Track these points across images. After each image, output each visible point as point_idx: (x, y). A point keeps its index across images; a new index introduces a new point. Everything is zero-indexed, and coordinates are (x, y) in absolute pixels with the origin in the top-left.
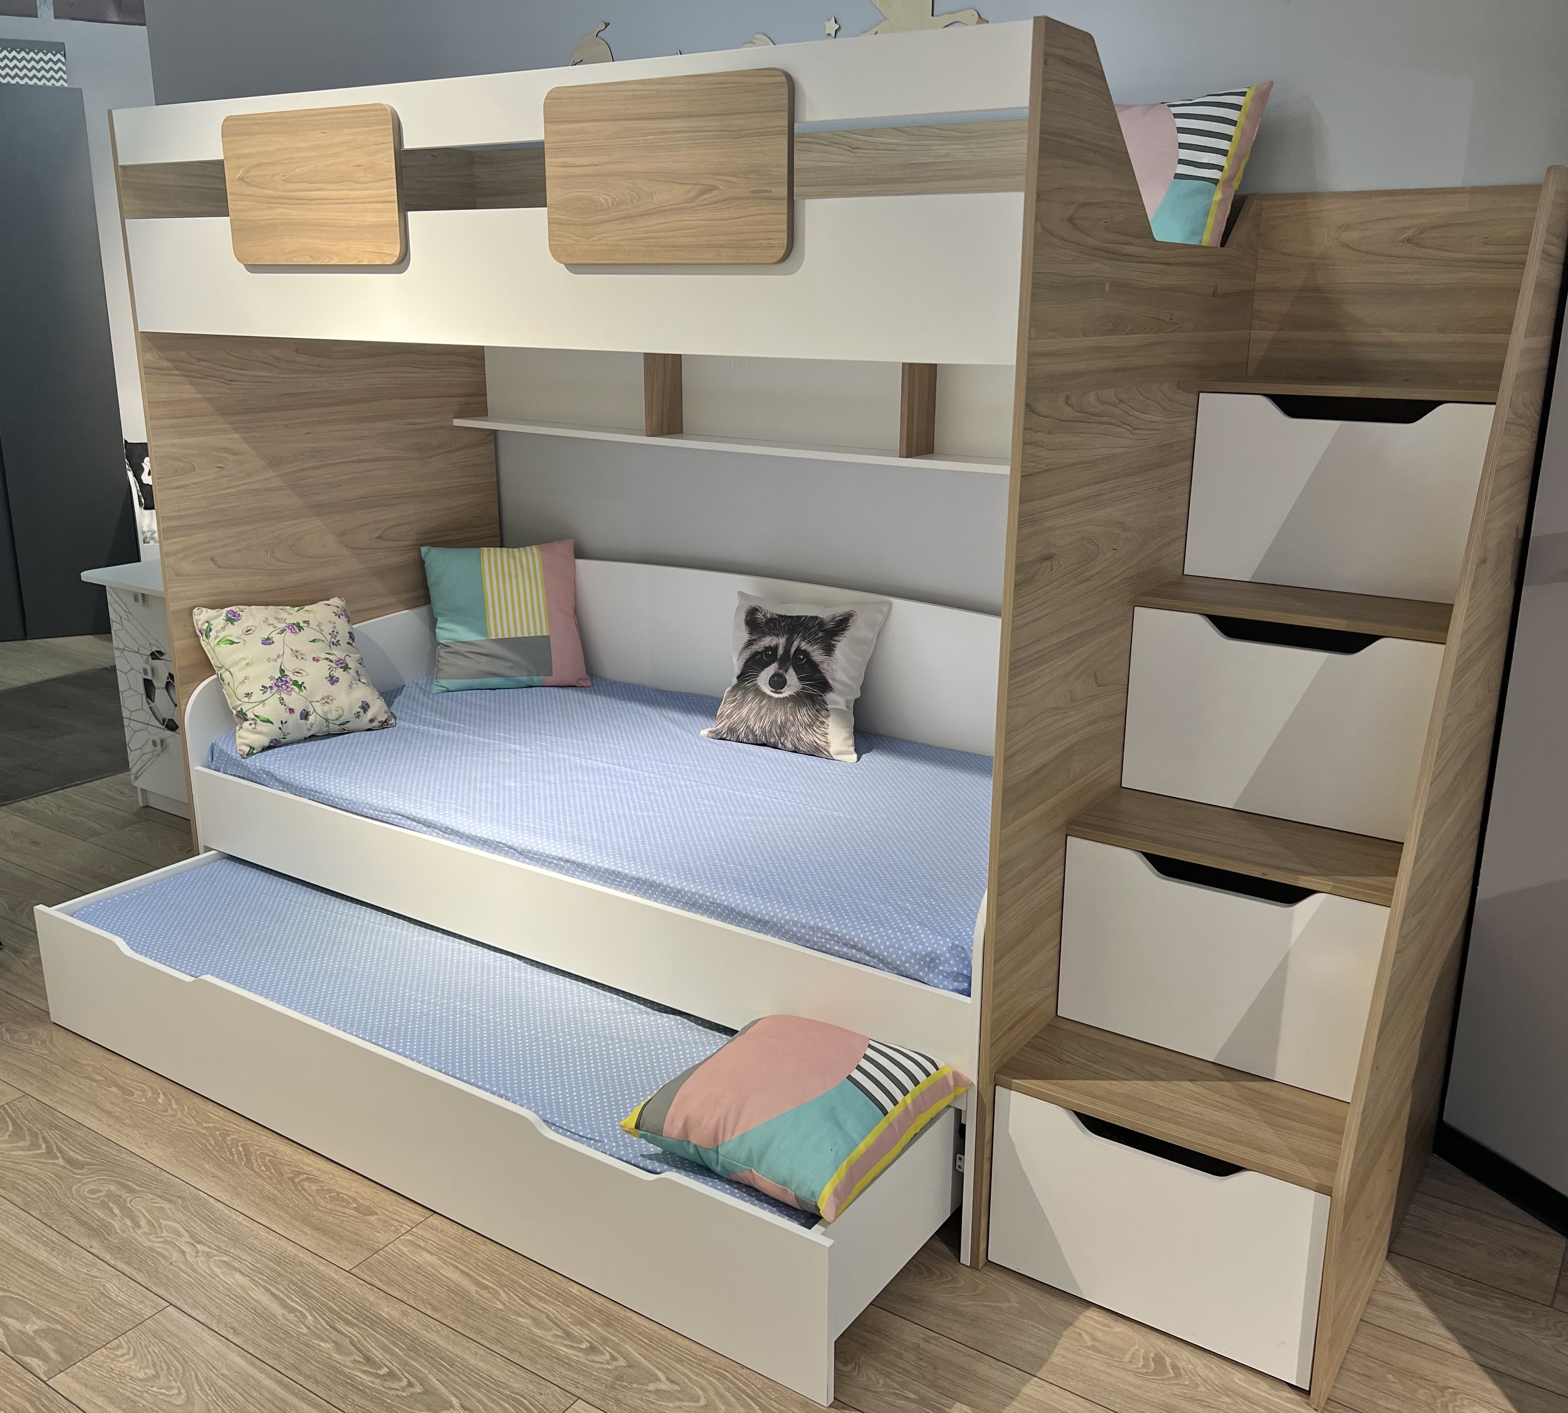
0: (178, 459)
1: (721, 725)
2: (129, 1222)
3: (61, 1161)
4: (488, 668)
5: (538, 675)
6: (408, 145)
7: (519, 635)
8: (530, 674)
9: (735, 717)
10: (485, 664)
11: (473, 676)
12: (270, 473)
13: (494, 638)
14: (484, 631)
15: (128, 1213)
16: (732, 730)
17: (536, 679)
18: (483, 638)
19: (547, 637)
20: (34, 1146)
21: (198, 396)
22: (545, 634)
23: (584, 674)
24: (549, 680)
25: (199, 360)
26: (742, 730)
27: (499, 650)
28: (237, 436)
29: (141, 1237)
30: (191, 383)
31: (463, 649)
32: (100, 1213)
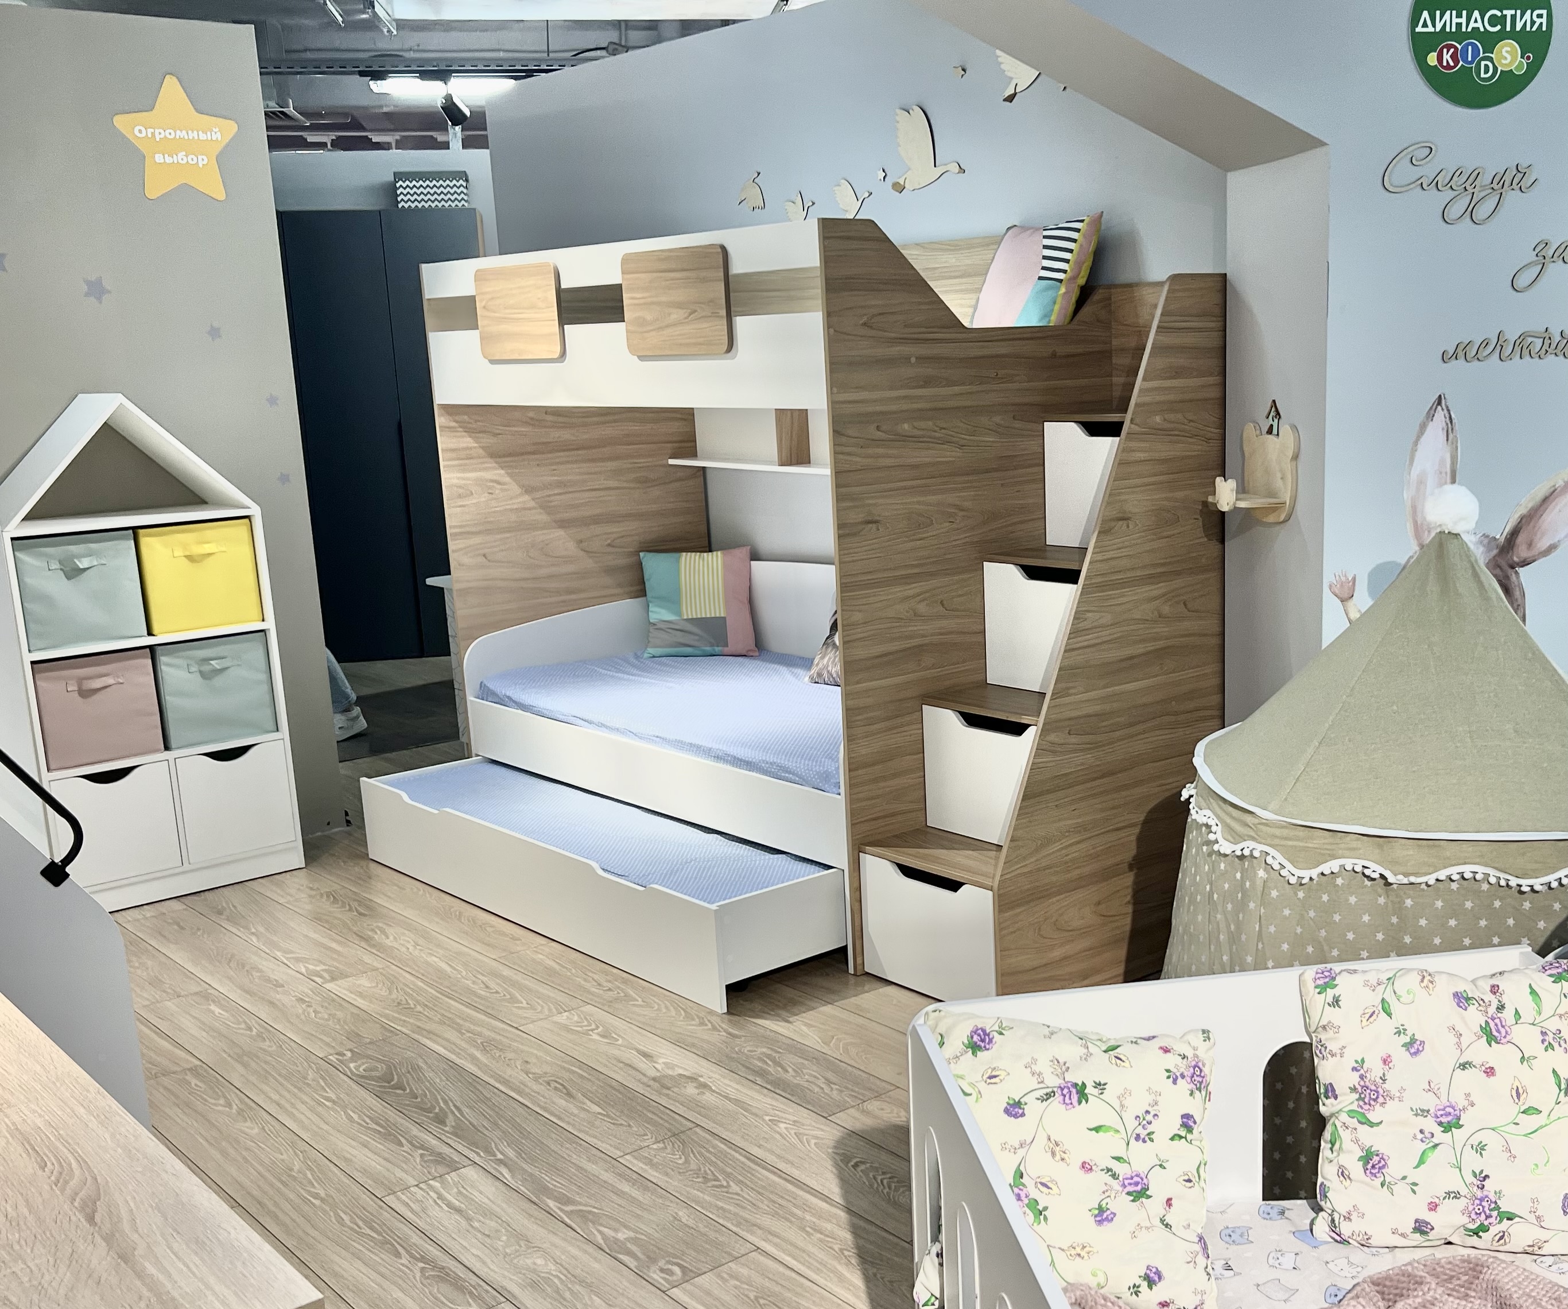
0: (460, 487)
1: (814, 670)
2: (383, 937)
3: (355, 913)
4: (682, 640)
5: (718, 646)
6: (563, 287)
7: (704, 616)
8: (712, 645)
9: (820, 665)
10: (680, 638)
11: (671, 646)
12: (526, 498)
13: (685, 617)
14: (679, 613)
15: (383, 932)
16: (820, 675)
17: (718, 649)
18: (677, 618)
19: (724, 618)
20: (343, 906)
21: (476, 445)
22: (722, 615)
23: (753, 646)
24: (726, 650)
25: (476, 421)
26: (825, 675)
27: (689, 627)
28: (502, 472)
29: (389, 942)
30: (470, 437)
31: (662, 626)
32: (370, 933)
